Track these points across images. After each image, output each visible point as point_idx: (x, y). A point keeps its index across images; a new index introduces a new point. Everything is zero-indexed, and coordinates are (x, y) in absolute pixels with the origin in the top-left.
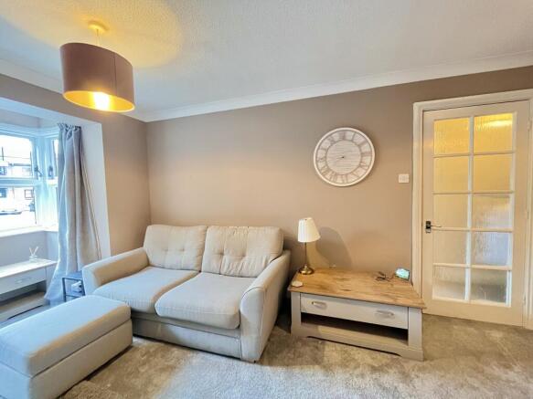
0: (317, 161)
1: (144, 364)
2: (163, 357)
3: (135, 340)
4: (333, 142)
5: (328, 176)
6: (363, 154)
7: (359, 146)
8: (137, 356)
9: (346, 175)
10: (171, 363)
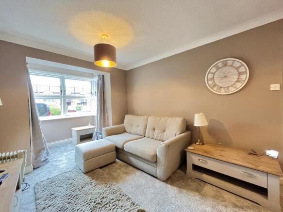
0: (208, 81)
1: (118, 169)
2: (126, 168)
3: (117, 160)
4: (218, 68)
5: (215, 89)
6: (240, 74)
7: (237, 69)
8: (116, 165)
9: (228, 87)
10: (128, 172)
